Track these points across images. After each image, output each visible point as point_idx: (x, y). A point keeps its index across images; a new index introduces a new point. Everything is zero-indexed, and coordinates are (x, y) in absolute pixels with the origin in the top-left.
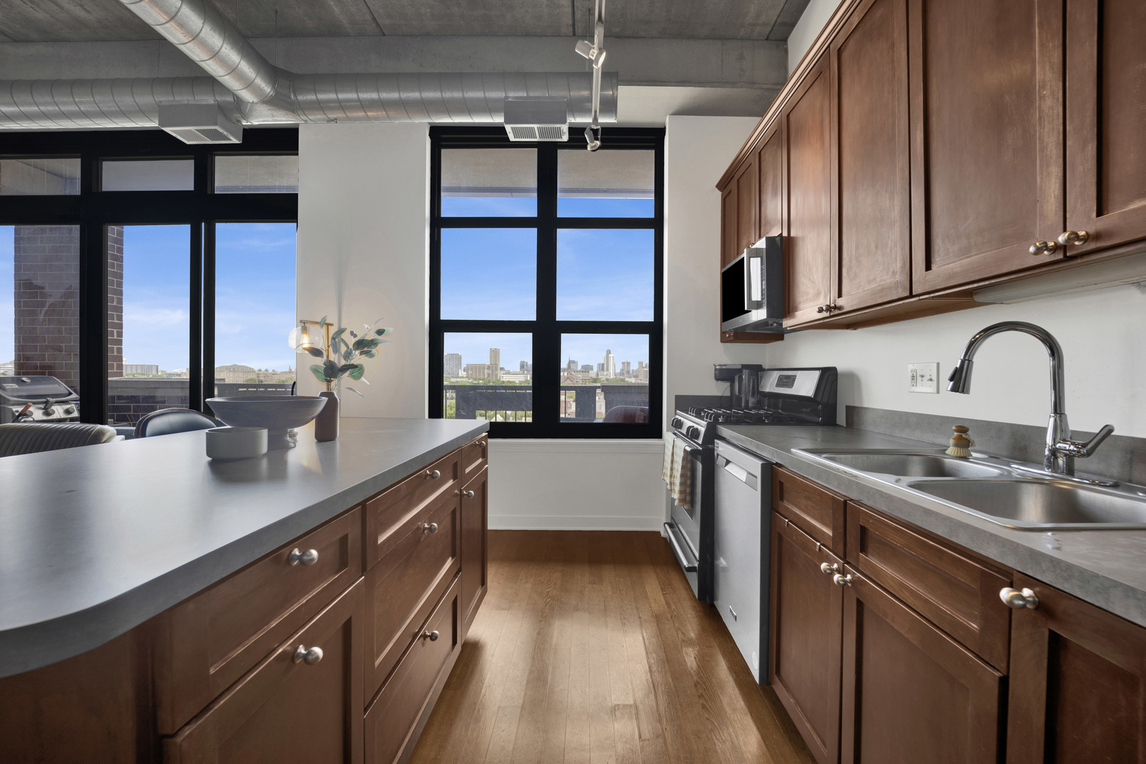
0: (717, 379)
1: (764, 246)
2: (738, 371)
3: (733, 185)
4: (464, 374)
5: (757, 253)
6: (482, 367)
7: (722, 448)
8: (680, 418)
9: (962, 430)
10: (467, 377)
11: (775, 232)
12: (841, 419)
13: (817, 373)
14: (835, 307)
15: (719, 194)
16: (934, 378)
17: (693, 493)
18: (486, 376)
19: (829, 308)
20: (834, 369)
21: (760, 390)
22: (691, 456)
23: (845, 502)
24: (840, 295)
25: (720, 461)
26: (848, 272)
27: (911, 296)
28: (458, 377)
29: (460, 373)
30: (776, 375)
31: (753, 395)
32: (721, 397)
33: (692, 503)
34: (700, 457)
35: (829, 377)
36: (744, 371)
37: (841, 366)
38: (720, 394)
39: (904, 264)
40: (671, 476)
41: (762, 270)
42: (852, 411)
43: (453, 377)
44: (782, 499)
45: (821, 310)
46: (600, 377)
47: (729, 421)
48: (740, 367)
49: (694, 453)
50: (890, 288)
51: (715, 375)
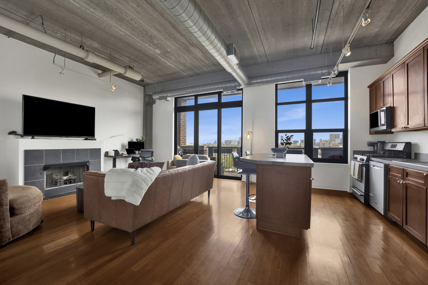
0: (368, 145)
1: (385, 109)
2: (376, 143)
3: (374, 87)
5: (383, 111)
7: (372, 163)
8: (356, 157)
11: (389, 105)
12: (413, 156)
13: (404, 144)
14: (407, 127)
15: (369, 89)
17: (362, 176)
19: (405, 128)
20: (410, 143)
21: (385, 149)
22: (361, 166)
23: (403, 169)
24: (408, 124)
25: (372, 166)
26: (410, 119)
27: (425, 126)
30: (390, 145)
31: (382, 151)
33: (362, 179)
34: (365, 166)
35: (408, 145)
36: (379, 143)
38: (369, 150)
39: (423, 119)
40: (354, 172)
41: (384, 116)
42: (417, 154)
44: (390, 172)
45: (402, 128)
46: (302, 145)
47: (373, 157)
48: (377, 142)
49: (362, 165)
50: (420, 124)
51: (368, 144)
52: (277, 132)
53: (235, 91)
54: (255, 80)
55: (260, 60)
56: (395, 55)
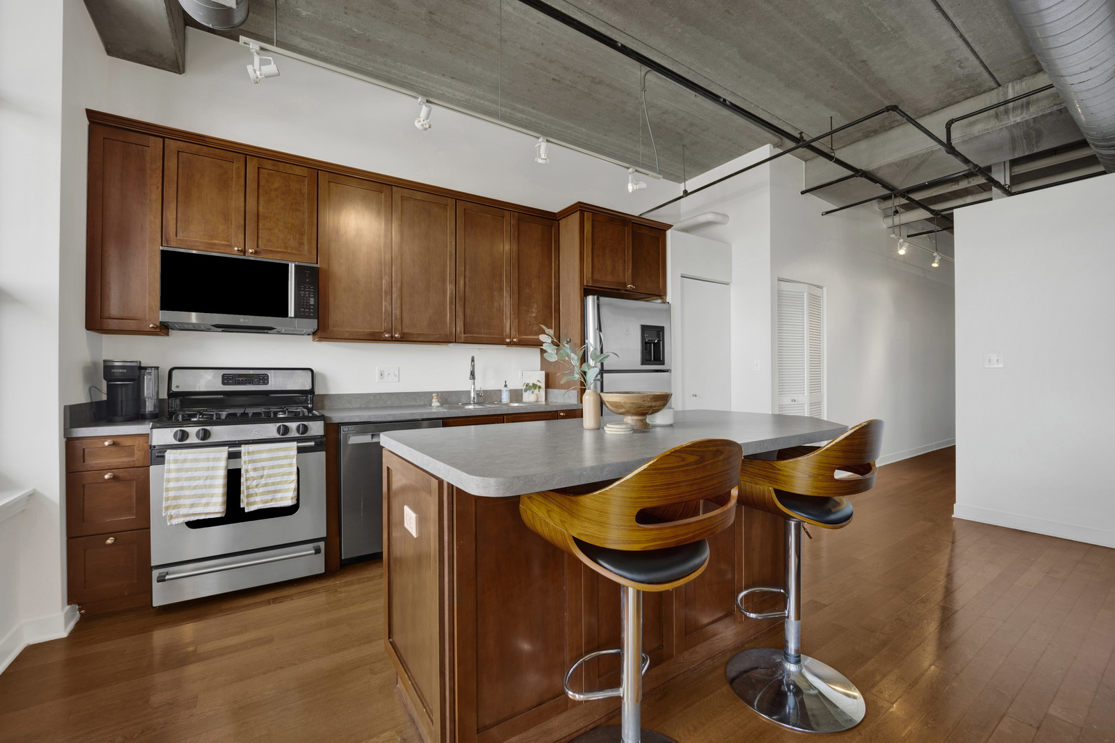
13: (307, 373)
16: (397, 375)
30: (214, 375)
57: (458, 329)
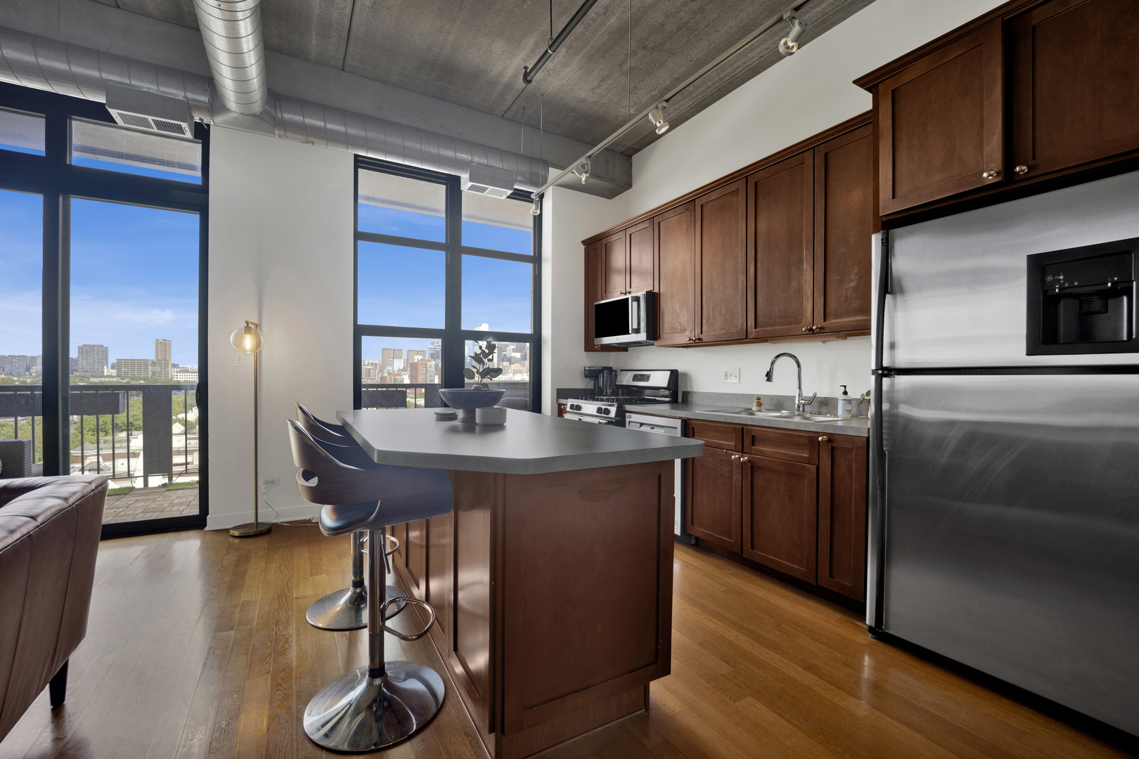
0: (585, 377)
2: (599, 371)
3: (599, 245)
4: (114, 372)
6: (143, 363)
7: (634, 418)
8: (574, 403)
9: (759, 399)
10: (118, 376)
12: (680, 400)
13: (669, 373)
14: (696, 339)
15: (583, 248)
16: (738, 376)
18: (150, 374)
20: (678, 371)
21: (618, 383)
23: (743, 428)
24: (702, 333)
25: (632, 426)
27: (746, 339)
28: (103, 376)
29: (106, 370)
30: (631, 374)
31: (611, 387)
32: (585, 389)
35: (675, 375)
36: (605, 370)
37: (681, 369)
42: (686, 394)
43: (93, 376)
44: (693, 436)
45: (690, 340)
48: (602, 368)
50: (733, 334)
51: (585, 374)
52: (360, 331)
53: (184, 125)
54: (295, 113)
55: (314, 42)
56: (637, 185)
57: (749, 324)
